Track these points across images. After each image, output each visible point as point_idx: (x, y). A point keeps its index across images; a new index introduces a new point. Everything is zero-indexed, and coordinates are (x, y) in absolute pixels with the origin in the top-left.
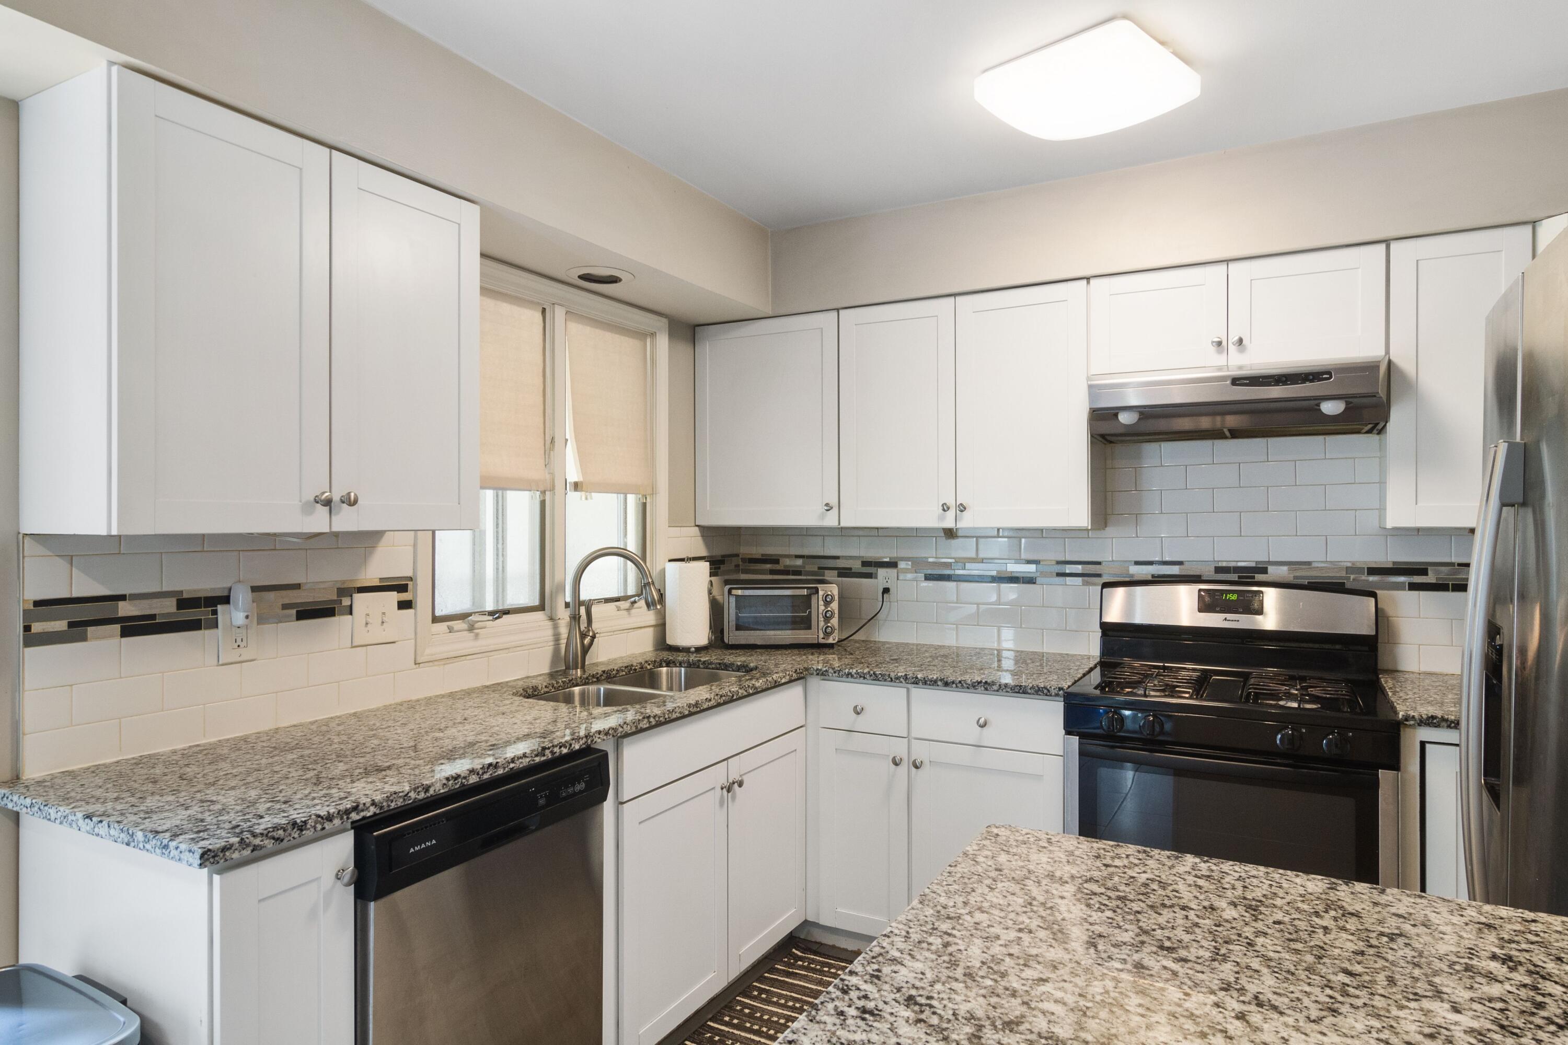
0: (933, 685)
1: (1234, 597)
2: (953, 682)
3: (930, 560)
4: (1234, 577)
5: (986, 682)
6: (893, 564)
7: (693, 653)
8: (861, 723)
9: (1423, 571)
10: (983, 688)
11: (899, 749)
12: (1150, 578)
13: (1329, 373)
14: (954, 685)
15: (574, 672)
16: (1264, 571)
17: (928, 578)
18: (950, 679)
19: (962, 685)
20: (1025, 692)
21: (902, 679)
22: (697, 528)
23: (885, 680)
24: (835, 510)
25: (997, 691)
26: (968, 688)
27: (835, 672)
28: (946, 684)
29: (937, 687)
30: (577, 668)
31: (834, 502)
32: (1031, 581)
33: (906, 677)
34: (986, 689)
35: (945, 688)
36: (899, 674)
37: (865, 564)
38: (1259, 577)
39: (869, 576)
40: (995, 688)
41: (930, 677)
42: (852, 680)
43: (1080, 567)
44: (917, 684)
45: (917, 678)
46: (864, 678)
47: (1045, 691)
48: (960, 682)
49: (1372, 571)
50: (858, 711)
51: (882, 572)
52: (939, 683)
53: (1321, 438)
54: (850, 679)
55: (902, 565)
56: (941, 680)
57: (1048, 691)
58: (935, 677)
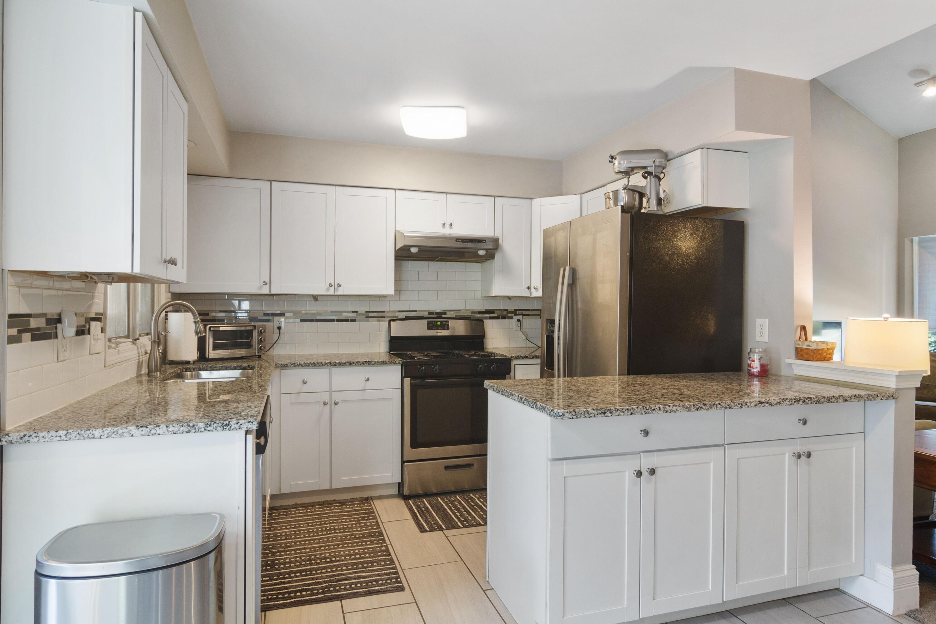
0: (344, 365)
1: (439, 323)
2: (354, 363)
3: (303, 312)
4: (435, 316)
5: (369, 361)
6: (282, 315)
7: (191, 364)
8: (305, 388)
9: (493, 313)
10: (367, 364)
11: (326, 397)
12: (404, 318)
13: (485, 240)
14: (354, 364)
15: (155, 373)
16: (445, 314)
17: (302, 321)
18: (352, 361)
19: (358, 364)
20: (386, 364)
21: (328, 364)
22: (170, 293)
23: (320, 366)
24: (268, 285)
25: (374, 364)
26: (361, 364)
27: (292, 365)
28: (350, 364)
29: (346, 366)
30: (157, 372)
31: (268, 280)
32: (354, 320)
33: (330, 363)
34: (369, 364)
35: (350, 366)
36: (327, 362)
37: (265, 314)
38: (444, 316)
39: (268, 321)
40: (373, 363)
41: (342, 361)
42: (301, 368)
43: (376, 313)
44: (336, 365)
45: (336, 363)
46: (308, 366)
47: (394, 362)
48: (357, 362)
49: (480, 313)
50: (304, 383)
51: (276, 319)
52: (347, 364)
53: (464, 263)
54: (300, 367)
55: (287, 315)
56: (348, 362)
57: (396, 362)
58: (345, 361)
